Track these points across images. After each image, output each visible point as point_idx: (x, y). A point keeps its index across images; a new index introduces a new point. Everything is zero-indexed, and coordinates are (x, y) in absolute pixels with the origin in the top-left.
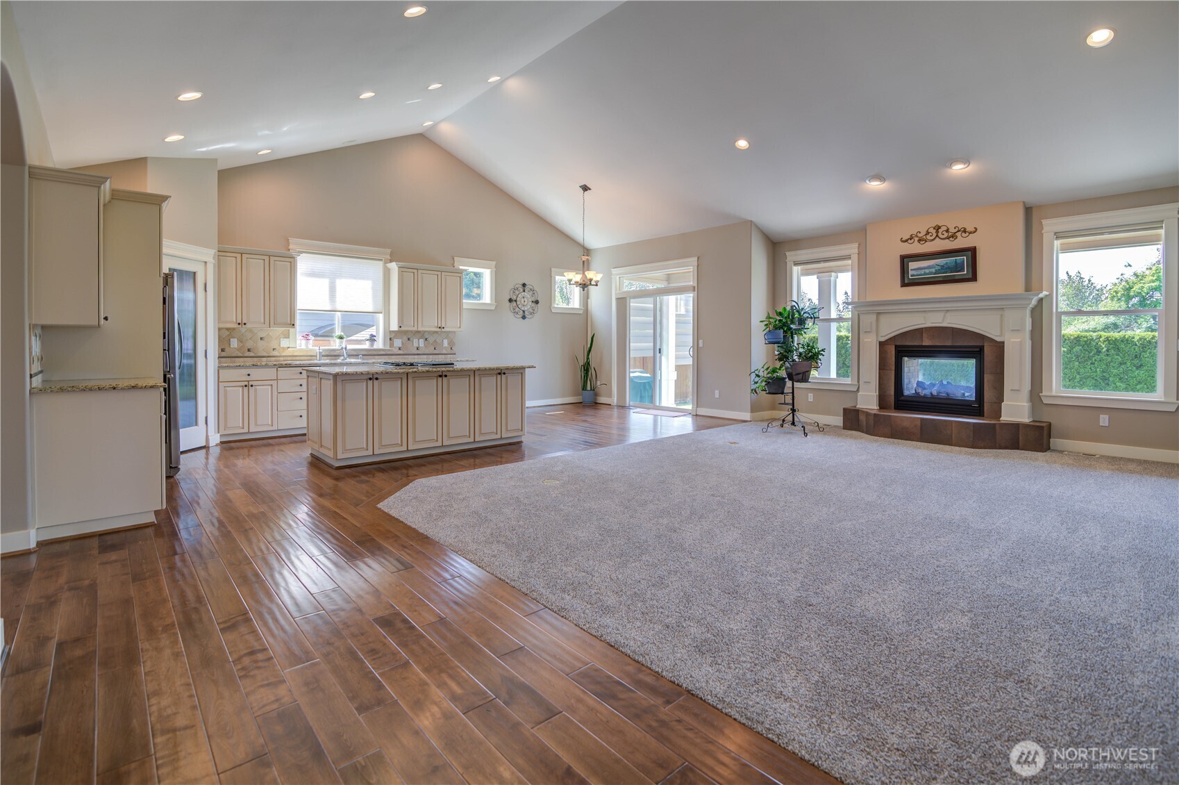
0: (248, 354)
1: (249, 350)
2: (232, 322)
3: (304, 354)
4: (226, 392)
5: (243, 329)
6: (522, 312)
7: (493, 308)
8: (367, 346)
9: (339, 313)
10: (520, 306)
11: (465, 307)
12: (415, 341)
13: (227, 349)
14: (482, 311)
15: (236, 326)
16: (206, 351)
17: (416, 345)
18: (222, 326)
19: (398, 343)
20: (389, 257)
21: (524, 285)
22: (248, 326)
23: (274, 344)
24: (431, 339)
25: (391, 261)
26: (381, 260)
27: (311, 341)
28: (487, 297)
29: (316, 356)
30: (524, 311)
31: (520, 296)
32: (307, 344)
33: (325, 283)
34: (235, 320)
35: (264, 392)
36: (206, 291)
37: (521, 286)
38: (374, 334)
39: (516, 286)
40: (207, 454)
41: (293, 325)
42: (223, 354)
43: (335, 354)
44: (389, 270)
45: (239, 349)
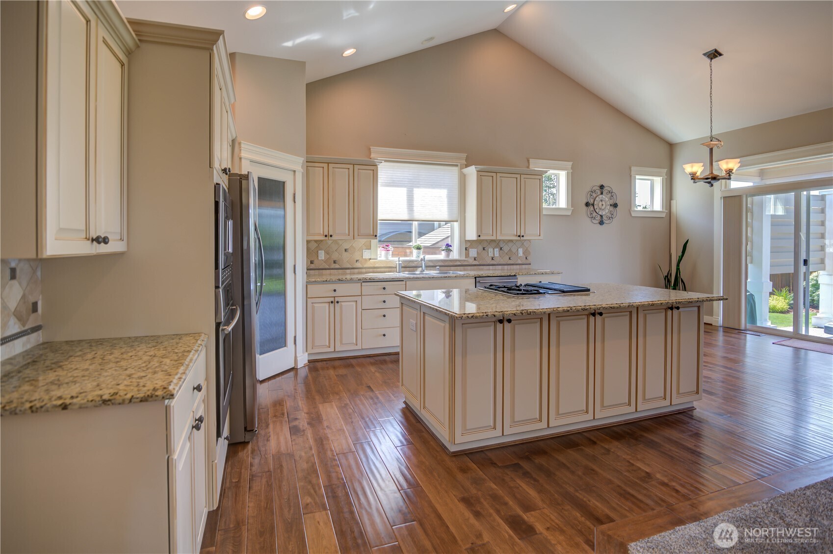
0: (334, 266)
1: (335, 262)
2: (319, 234)
3: (385, 265)
4: (313, 308)
5: (329, 241)
6: (599, 216)
7: (569, 213)
8: (442, 256)
9: (416, 222)
10: (597, 211)
11: (544, 212)
12: (491, 250)
13: (316, 262)
14: (558, 217)
15: (323, 238)
16: (295, 266)
17: (491, 255)
18: (310, 238)
19: (473, 253)
20: (464, 162)
21: (602, 187)
22: (334, 238)
23: (357, 256)
24: (506, 248)
25: (467, 166)
26: (457, 166)
27: (391, 252)
28: (562, 202)
29: (396, 268)
30: (601, 216)
31: (597, 199)
32: (386, 256)
33: (403, 192)
34: (322, 233)
35: (348, 308)
36: (295, 202)
37: (598, 188)
38: (450, 243)
39: (593, 189)
40: (296, 375)
41: (376, 236)
42: (312, 266)
43: (413, 265)
44: (465, 175)
45: (325, 261)
